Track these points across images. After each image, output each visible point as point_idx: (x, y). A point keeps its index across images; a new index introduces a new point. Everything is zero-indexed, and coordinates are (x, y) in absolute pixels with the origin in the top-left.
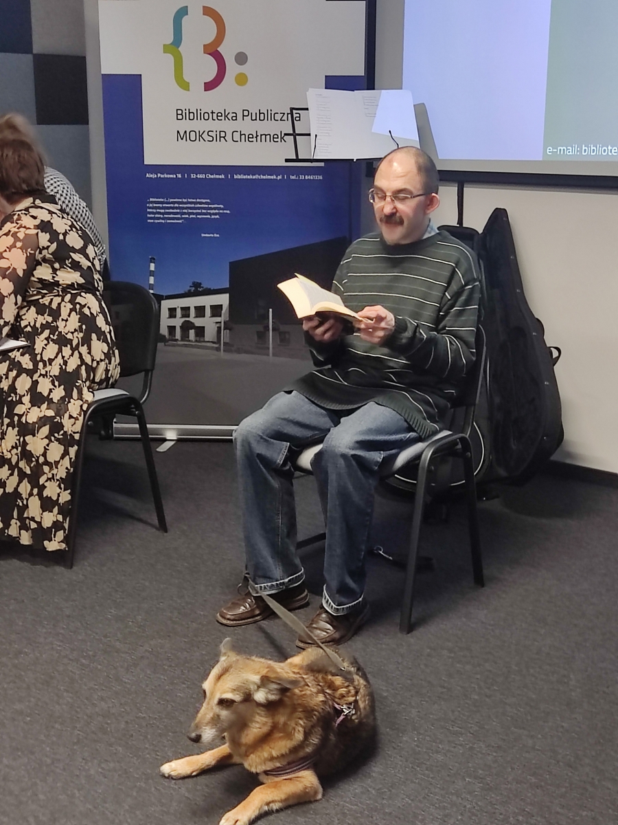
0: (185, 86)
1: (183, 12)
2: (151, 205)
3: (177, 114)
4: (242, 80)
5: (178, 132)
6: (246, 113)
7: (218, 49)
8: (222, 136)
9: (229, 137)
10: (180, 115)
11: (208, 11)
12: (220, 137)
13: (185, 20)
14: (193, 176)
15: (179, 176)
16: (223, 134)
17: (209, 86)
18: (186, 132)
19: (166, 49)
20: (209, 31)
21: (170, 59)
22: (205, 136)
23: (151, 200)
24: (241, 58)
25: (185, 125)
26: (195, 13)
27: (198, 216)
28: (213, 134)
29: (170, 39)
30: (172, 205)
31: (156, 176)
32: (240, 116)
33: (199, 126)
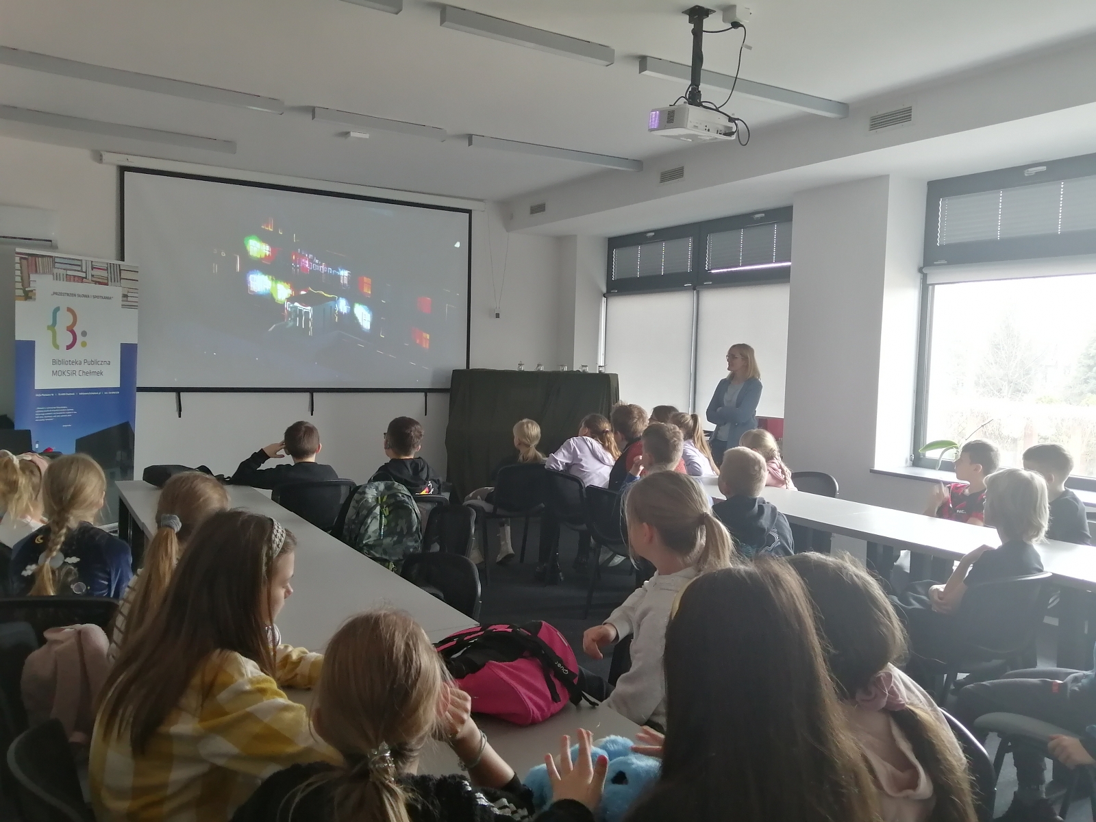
1: (57, 309)
2: (37, 412)
4: (84, 344)
5: (53, 371)
6: (86, 361)
7: (73, 329)
8: (74, 373)
9: (78, 373)
11: (69, 310)
13: (58, 313)
14: (59, 394)
15: (52, 395)
17: (69, 347)
18: (57, 371)
19: (49, 328)
20: (69, 319)
21: (50, 333)
22: (66, 373)
23: (38, 408)
24: (84, 334)
25: (56, 367)
26: (63, 310)
27: (62, 416)
28: (70, 372)
29: (50, 323)
30: (49, 410)
31: (41, 395)
32: (83, 363)
33: (63, 368)
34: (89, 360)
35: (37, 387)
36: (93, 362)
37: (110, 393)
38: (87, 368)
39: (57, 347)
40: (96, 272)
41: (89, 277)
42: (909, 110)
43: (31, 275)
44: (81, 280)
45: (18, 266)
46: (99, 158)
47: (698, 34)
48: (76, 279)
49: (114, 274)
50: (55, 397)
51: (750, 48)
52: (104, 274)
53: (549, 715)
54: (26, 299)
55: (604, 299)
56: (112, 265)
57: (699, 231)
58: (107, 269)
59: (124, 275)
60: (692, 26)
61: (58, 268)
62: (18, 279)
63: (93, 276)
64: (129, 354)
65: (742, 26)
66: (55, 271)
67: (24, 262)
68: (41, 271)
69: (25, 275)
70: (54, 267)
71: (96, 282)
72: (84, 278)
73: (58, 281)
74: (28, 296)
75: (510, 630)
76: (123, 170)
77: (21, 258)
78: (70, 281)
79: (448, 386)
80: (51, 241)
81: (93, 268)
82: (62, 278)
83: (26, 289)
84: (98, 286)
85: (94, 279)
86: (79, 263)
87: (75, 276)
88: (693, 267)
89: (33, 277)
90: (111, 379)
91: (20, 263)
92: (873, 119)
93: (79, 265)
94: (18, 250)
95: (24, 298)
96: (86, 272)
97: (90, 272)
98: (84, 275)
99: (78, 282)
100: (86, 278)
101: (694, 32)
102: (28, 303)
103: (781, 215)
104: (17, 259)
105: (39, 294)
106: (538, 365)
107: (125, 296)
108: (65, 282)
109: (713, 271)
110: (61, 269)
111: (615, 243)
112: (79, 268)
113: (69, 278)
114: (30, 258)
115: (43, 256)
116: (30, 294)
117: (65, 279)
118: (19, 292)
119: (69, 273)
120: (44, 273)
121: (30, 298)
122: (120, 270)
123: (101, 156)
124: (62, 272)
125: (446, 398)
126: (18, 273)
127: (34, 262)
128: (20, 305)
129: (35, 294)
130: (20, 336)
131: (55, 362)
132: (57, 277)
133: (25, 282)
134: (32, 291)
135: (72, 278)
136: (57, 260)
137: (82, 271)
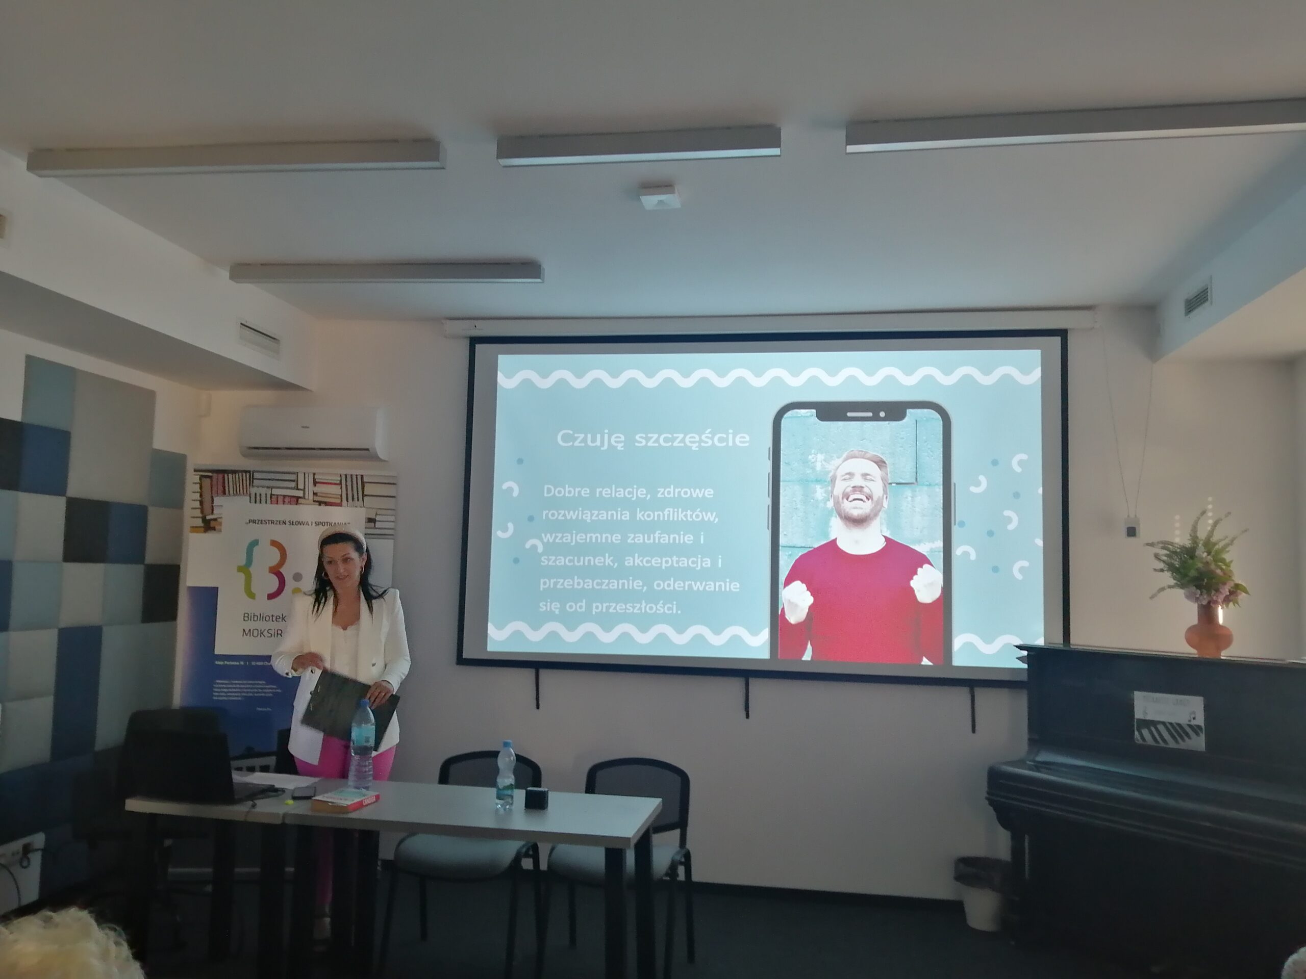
0: (251, 595)
1: (255, 543)
2: (217, 686)
3: (244, 616)
5: (244, 630)
7: (281, 570)
10: (247, 617)
11: (274, 543)
12: (277, 634)
13: (256, 549)
14: (253, 663)
15: (242, 663)
16: (279, 632)
17: (271, 596)
18: (250, 630)
19: (240, 569)
20: (274, 557)
21: (242, 576)
22: (265, 633)
23: (218, 681)
24: (298, 577)
25: (251, 625)
26: (264, 544)
27: (256, 695)
28: (272, 632)
29: (243, 562)
30: (234, 686)
31: (223, 663)
33: (262, 625)
35: (218, 651)
40: (320, 489)
41: (309, 496)
43: (215, 499)
44: (296, 500)
45: (196, 487)
49: (352, 490)
52: (336, 490)
54: (206, 531)
56: (349, 478)
58: (341, 483)
59: (369, 489)
61: (258, 487)
62: (197, 504)
63: (315, 494)
66: (253, 490)
67: (207, 482)
68: (231, 493)
69: (207, 499)
70: (251, 484)
71: (320, 503)
72: (300, 498)
73: (258, 504)
77: (202, 477)
78: (277, 503)
80: (368, 450)
81: (315, 483)
82: (263, 500)
83: (208, 517)
84: (323, 507)
85: (316, 498)
86: (293, 477)
87: (284, 496)
89: (218, 500)
91: (200, 484)
95: (203, 529)
96: (304, 490)
97: (311, 488)
98: (300, 494)
99: (290, 503)
100: (304, 497)
102: (210, 536)
104: (196, 478)
105: (227, 524)
107: (371, 520)
108: (269, 505)
110: (263, 487)
112: (293, 485)
113: (275, 499)
114: (215, 475)
115: (235, 472)
116: (213, 524)
117: (269, 501)
118: (199, 522)
119: (275, 492)
120: (236, 494)
121: (214, 529)
122: (363, 483)
124: (263, 491)
126: (196, 496)
127: (221, 480)
128: (196, 540)
129: (220, 524)
130: (194, 579)
132: (256, 499)
133: (207, 508)
134: (215, 520)
135: (280, 499)
136: (256, 475)
137: (298, 489)
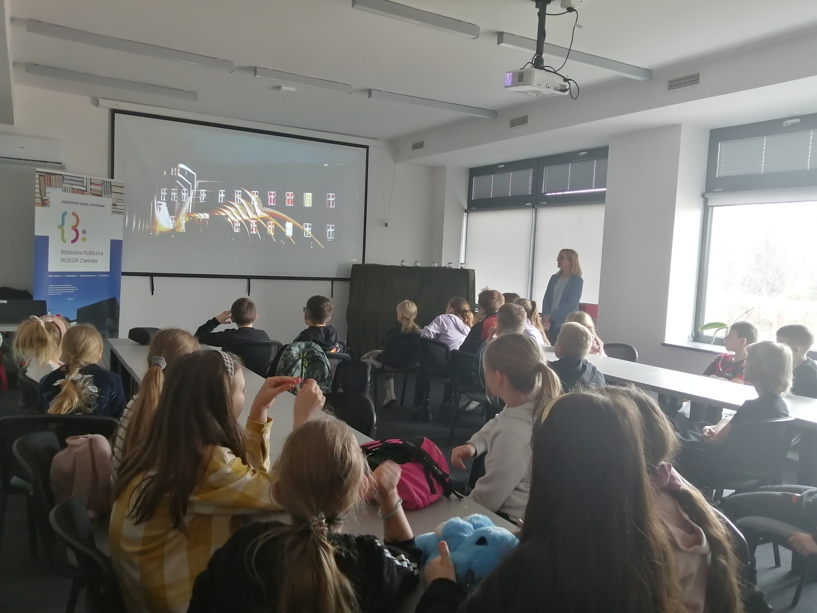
1: (65, 214)
4: (84, 240)
5: (61, 259)
6: (85, 252)
7: (77, 228)
9: (79, 261)
11: (74, 214)
12: (76, 261)
13: (66, 216)
14: (66, 276)
15: (61, 276)
17: (73, 241)
19: (59, 227)
21: (60, 230)
22: (70, 260)
23: (50, 286)
24: (84, 232)
25: (64, 256)
26: (69, 214)
27: (67, 292)
28: (74, 260)
29: (60, 223)
30: (58, 287)
31: (52, 276)
32: (83, 253)
33: (69, 256)
34: (88, 251)
35: (50, 270)
36: (91, 253)
37: (102, 276)
38: (86, 257)
39: (64, 241)
40: (93, 187)
41: (89, 191)
42: (698, 75)
43: (46, 188)
44: (83, 192)
45: (37, 181)
46: (96, 102)
47: (542, 16)
48: (79, 191)
49: (106, 189)
50: (62, 278)
51: (580, 27)
52: (99, 188)
53: (428, 504)
54: (42, 206)
55: (465, 214)
56: (105, 182)
57: (537, 164)
58: (102, 185)
59: (114, 189)
60: (538, 10)
61: (66, 183)
62: (38, 191)
63: (91, 189)
64: (116, 248)
65: (575, 10)
66: (64, 185)
67: (42, 178)
68: (54, 186)
69: (43, 189)
70: (63, 181)
71: (93, 194)
72: (85, 191)
73: (66, 193)
74: (44, 203)
75: (401, 442)
76: (114, 112)
77: (40, 175)
78: (75, 193)
79: (349, 276)
80: (60, 163)
81: (91, 184)
82: (69, 191)
83: (43, 198)
84: (94, 197)
85: (92, 192)
86: (81, 180)
87: (78, 189)
88: (533, 191)
89: (48, 189)
90: (103, 265)
91: (39, 179)
92: (670, 82)
93: (82, 182)
94: (38, 169)
95: (41, 205)
96: (86, 187)
97: (89, 187)
98: (84, 189)
99: (80, 193)
100: (86, 191)
101: (539, 14)
102: (43, 208)
103: (600, 153)
104: (37, 176)
105: (52, 202)
106: (416, 262)
107: (114, 205)
108: (71, 194)
109: (547, 194)
110: (68, 184)
111: (474, 172)
112: (81, 184)
113: (74, 191)
114: (46, 175)
115: (55, 174)
116: (46, 202)
117: (71, 191)
118: (38, 201)
119: (74, 187)
120: (56, 187)
121: (46, 205)
122: (111, 186)
123: (98, 101)
124: (69, 186)
125: (346, 285)
126: (37, 186)
127: (49, 179)
128: (39, 210)
129: (49, 202)
130: (38, 232)
131: (62, 252)
132: (65, 190)
133: (43, 193)
134: (47, 200)
135: (76, 191)
136: (65, 177)
137: (83, 186)
